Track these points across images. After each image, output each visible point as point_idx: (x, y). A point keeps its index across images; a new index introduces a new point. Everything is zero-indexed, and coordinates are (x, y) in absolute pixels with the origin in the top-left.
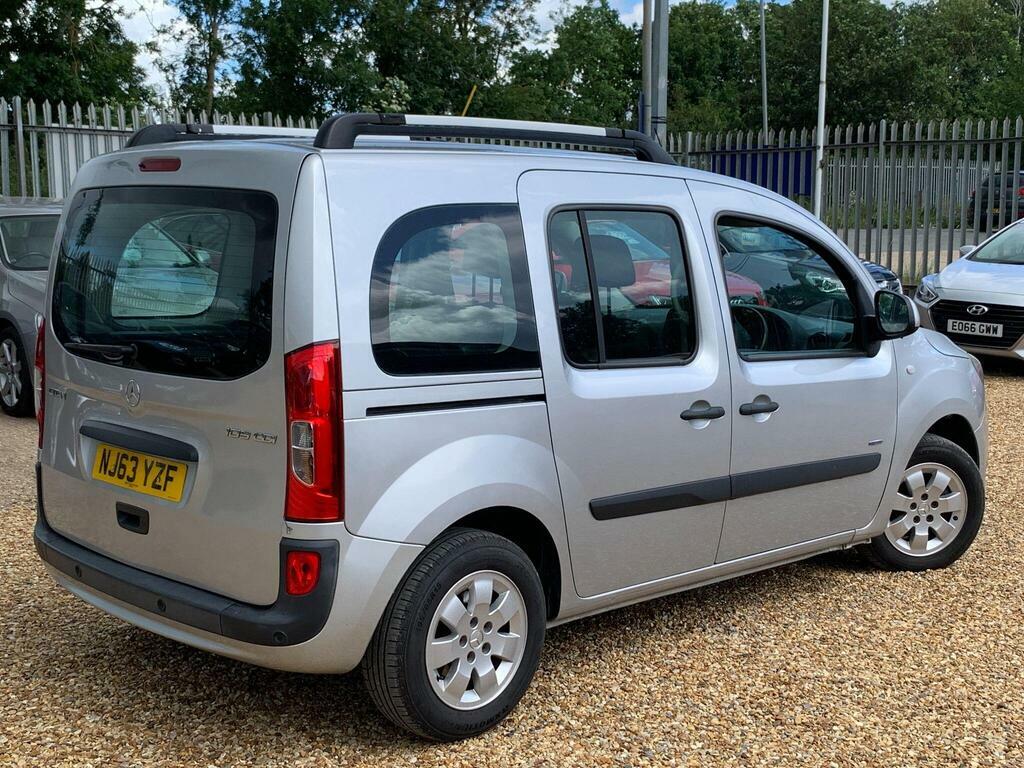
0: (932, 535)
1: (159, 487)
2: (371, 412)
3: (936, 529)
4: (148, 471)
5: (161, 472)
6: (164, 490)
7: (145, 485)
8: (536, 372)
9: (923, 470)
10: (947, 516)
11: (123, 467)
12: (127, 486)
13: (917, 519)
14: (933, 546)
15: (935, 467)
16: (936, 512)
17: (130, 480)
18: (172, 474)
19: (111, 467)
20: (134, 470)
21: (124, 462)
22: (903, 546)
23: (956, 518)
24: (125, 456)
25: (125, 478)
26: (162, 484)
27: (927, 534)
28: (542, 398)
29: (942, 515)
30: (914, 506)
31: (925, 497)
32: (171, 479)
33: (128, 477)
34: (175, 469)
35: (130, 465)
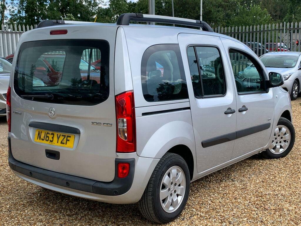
0: (281, 147)
1: (64, 143)
2: (144, 114)
3: (282, 145)
4: (58, 138)
5: (64, 138)
6: (66, 144)
7: (58, 143)
8: (187, 100)
9: (278, 127)
10: (285, 141)
11: (48, 137)
12: (50, 143)
13: (277, 143)
14: (281, 150)
15: (282, 126)
16: (282, 140)
17: (51, 141)
18: (68, 138)
19: (42, 137)
20: (53, 138)
21: (48, 135)
22: (273, 151)
23: (287, 142)
24: (48, 133)
25: (49, 140)
26: (65, 142)
27: (280, 147)
28: (189, 108)
29: (284, 141)
30: (276, 139)
31: (279, 136)
32: (69, 140)
33: (50, 140)
34: (70, 137)
35: (50, 137)
